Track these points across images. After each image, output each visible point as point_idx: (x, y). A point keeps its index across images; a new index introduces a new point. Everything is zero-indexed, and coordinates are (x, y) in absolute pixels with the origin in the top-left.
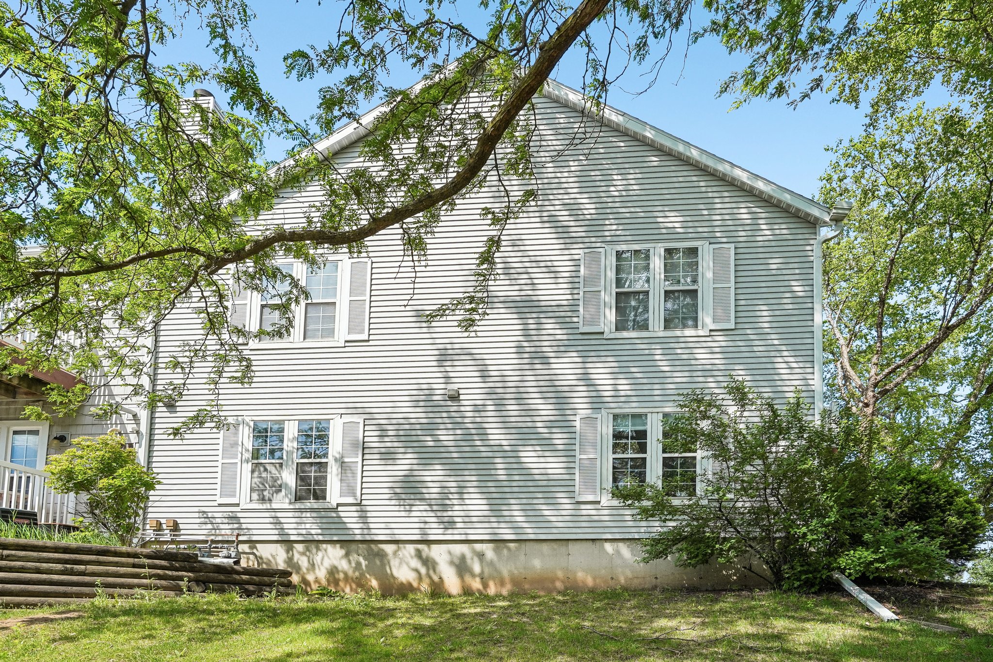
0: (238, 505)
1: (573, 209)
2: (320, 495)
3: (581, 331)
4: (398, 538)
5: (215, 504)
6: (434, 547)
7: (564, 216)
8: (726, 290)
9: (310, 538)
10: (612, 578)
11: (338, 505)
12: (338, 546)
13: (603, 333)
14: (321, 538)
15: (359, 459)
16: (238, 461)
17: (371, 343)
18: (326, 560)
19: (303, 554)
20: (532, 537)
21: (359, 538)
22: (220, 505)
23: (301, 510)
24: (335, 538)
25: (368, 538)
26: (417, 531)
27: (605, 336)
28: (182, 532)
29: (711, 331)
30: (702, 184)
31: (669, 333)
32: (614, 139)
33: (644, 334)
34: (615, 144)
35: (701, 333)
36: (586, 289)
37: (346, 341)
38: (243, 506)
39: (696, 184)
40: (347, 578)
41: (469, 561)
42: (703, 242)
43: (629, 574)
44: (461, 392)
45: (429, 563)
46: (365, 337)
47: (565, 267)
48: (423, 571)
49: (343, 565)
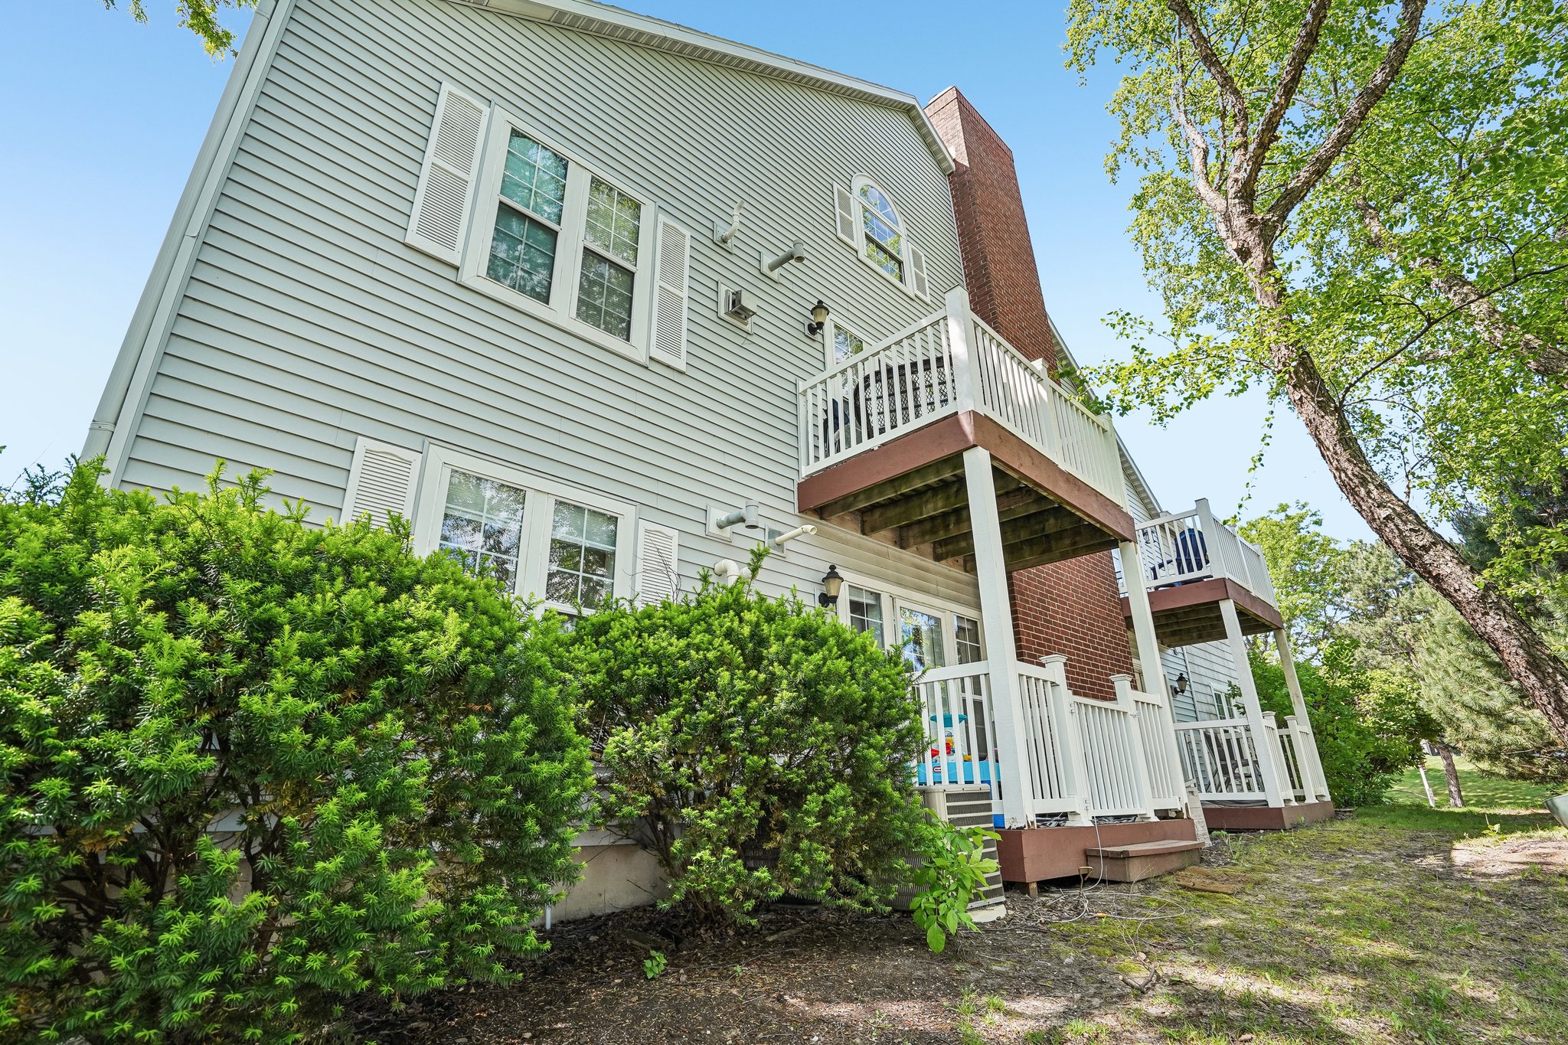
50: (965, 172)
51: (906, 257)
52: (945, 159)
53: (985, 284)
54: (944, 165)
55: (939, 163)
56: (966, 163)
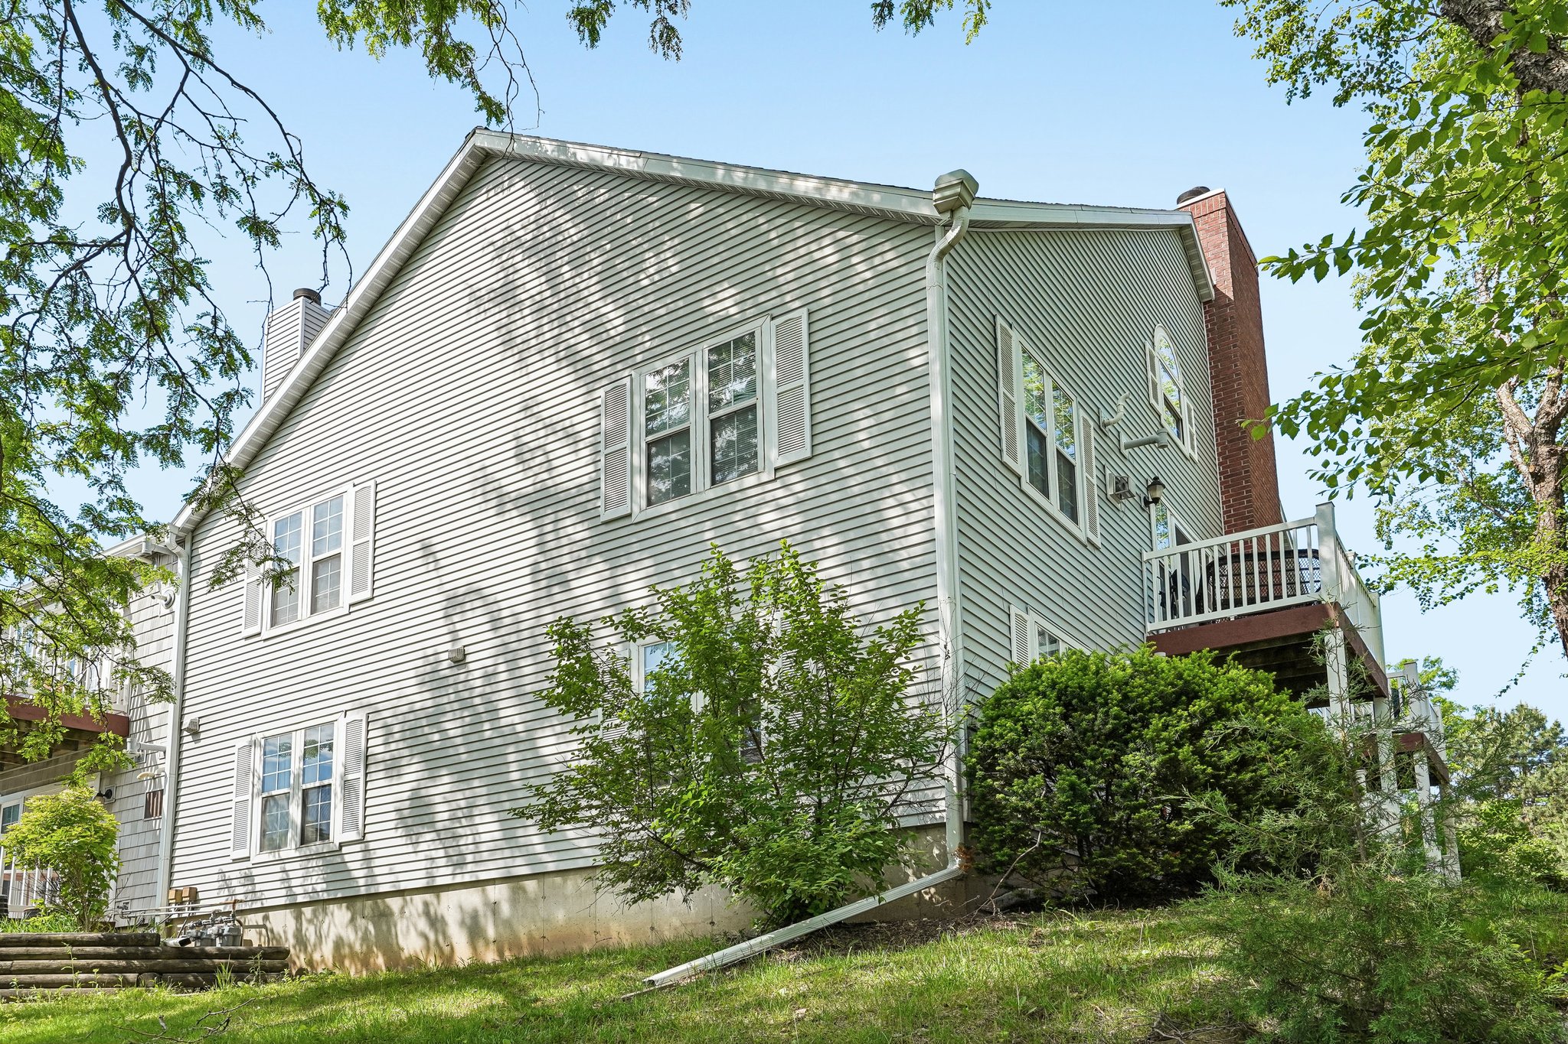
0: (248, 859)
1: (595, 328)
2: (323, 835)
3: (603, 519)
4: (403, 886)
5: (228, 860)
6: (444, 895)
7: (584, 343)
8: (797, 391)
9: (315, 897)
10: (652, 928)
11: (341, 845)
12: (344, 905)
13: (630, 515)
14: (325, 896)
15: (361, 775)
16: (249, 797)
17: (376, 601)
18: (332, 928)
19: (310, 921)
20: (551, 867)
21: (363, 891)
22: (235, 861)
23: (307, 858)
24: (339, 895)
25: (373, 890)
26: (423, 874)
27: (634, 519)
28: (202, 903)
29: (776, 470)
30: (761, 220)
31: (719, 491)
32: (640, 197)
33: (686, 501)
34: (644, 203)
35: (765, 478)
36: (609, 450)
37: (351, 605)
38: (254, 860)
39: (753, 224)
40: (353, 955)
41: (482, 920)
42: (759, 322)
43: (676, 922)
44: (468, 650)
45: (436, 922)
46: (367, 594)
47: (585, 424)
48: (432, 936)
49: (350, 936)
50: (1227, 305)
51: (1184, 417)
52: (1207, 285)
53: (1239, 439)
54: (1203, 292)
55: (1198, 289)
56: (1230, 295)
